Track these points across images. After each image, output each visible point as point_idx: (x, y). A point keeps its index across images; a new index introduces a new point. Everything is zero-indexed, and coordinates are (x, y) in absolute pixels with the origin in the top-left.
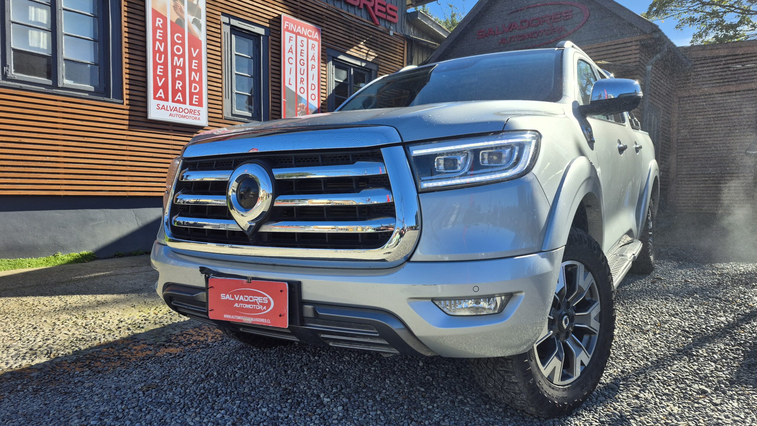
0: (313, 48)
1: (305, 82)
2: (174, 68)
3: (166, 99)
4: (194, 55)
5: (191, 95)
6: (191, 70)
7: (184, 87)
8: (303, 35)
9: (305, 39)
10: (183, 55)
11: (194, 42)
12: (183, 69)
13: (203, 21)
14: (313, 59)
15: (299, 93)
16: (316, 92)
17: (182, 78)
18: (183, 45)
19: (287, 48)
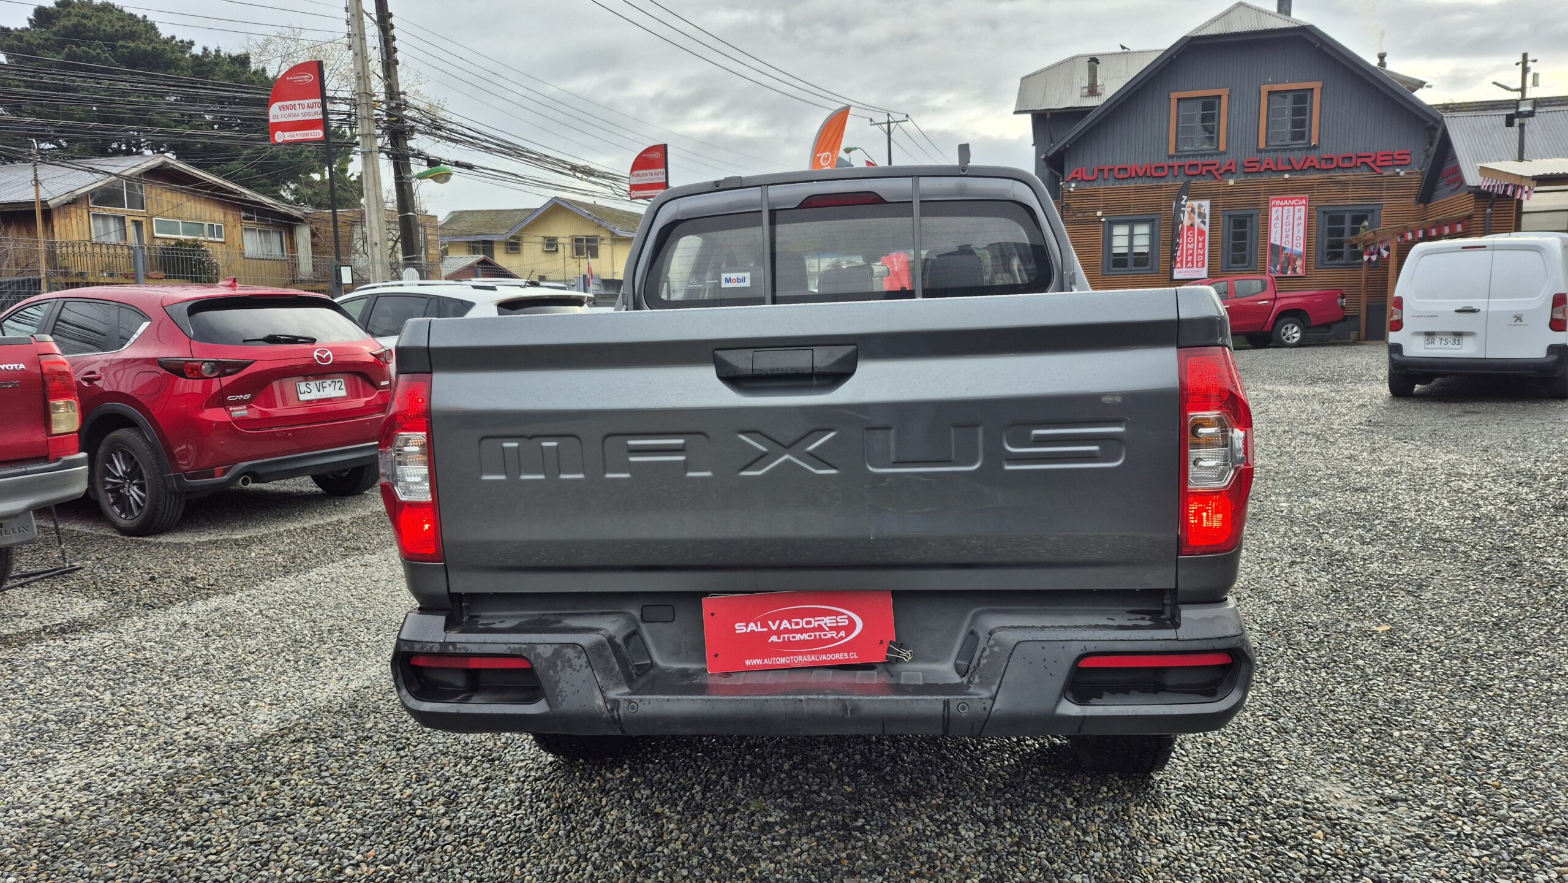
0: (1299, 211)
1: (1290, 237)
2: (1187, 250)
3: (1182, 267)
4: (1201, 239)
5: (1197, 262)
6: (1198, 249)
7: (1193, 259)
8: (1290, 205)
9: (1292, 208)
10: (1193, 242)
11: (1201, 233)
12: (1193, 250)
13: (1207, 220)
14: (1300, 218)
15: (1283, 245)
16: (1301, 241)
17: (1192, 254)
18: (1193, 237)
19: (1273, 218)
